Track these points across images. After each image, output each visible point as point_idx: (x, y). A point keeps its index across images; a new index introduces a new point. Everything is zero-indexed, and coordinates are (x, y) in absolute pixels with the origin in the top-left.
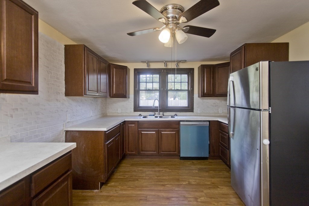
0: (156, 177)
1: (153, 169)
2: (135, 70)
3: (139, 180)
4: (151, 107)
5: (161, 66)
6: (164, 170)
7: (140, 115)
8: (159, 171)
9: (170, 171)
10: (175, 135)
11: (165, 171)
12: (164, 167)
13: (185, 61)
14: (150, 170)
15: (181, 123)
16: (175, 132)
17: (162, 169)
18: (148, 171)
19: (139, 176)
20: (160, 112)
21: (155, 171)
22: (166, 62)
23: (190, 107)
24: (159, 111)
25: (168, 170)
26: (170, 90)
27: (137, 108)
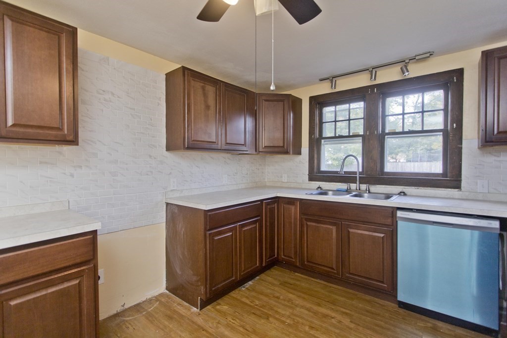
0: (307, 328)
1: (315, 308)
2: (313, 99)
3: (270, 319)
5: (362, 81)
6: (339, 317)
7: (318, 188)
8: (326, 316)
9: (352, 326)
10: (383, 242)
11: (340, 322)
12: (344, 310)
13: (428, 55)
14: (308, 305)
15: (400, 214)
16: (382, 235)
17: (333, 314)
18: (302, 307)
19: (276, 311)
20: (360, 183)
21: (316, 313)
22: (372, 70)
23: (449, 175)
24: (358, 182)
25: (346, 321)
26: (389, 134)
27: (316, 174)
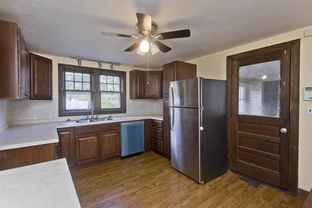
0: (109, 182)
1: (100, 176)
3: (93, 191)
4: (86, 110)
6: (112, 173)
7: (68, 120)
8: (108, 175)
9: (119, 172)
10: (116, 137)
11: (114, 173)
12: (110, 170)
14: (97, 177)
15: (122, 124)
16: (116, 134)
17: (109, 173)
18: (96, 179)
19: (89, 188)
20: (94, 114)
21: (103, 177)
22: (100, 62)
23: (123, 108)
25: (115, 172)
26: (103, 91)
27: (63, 112)
